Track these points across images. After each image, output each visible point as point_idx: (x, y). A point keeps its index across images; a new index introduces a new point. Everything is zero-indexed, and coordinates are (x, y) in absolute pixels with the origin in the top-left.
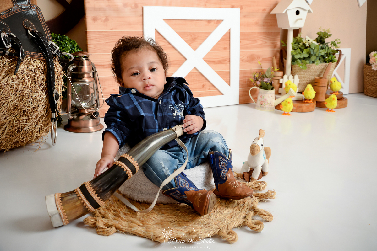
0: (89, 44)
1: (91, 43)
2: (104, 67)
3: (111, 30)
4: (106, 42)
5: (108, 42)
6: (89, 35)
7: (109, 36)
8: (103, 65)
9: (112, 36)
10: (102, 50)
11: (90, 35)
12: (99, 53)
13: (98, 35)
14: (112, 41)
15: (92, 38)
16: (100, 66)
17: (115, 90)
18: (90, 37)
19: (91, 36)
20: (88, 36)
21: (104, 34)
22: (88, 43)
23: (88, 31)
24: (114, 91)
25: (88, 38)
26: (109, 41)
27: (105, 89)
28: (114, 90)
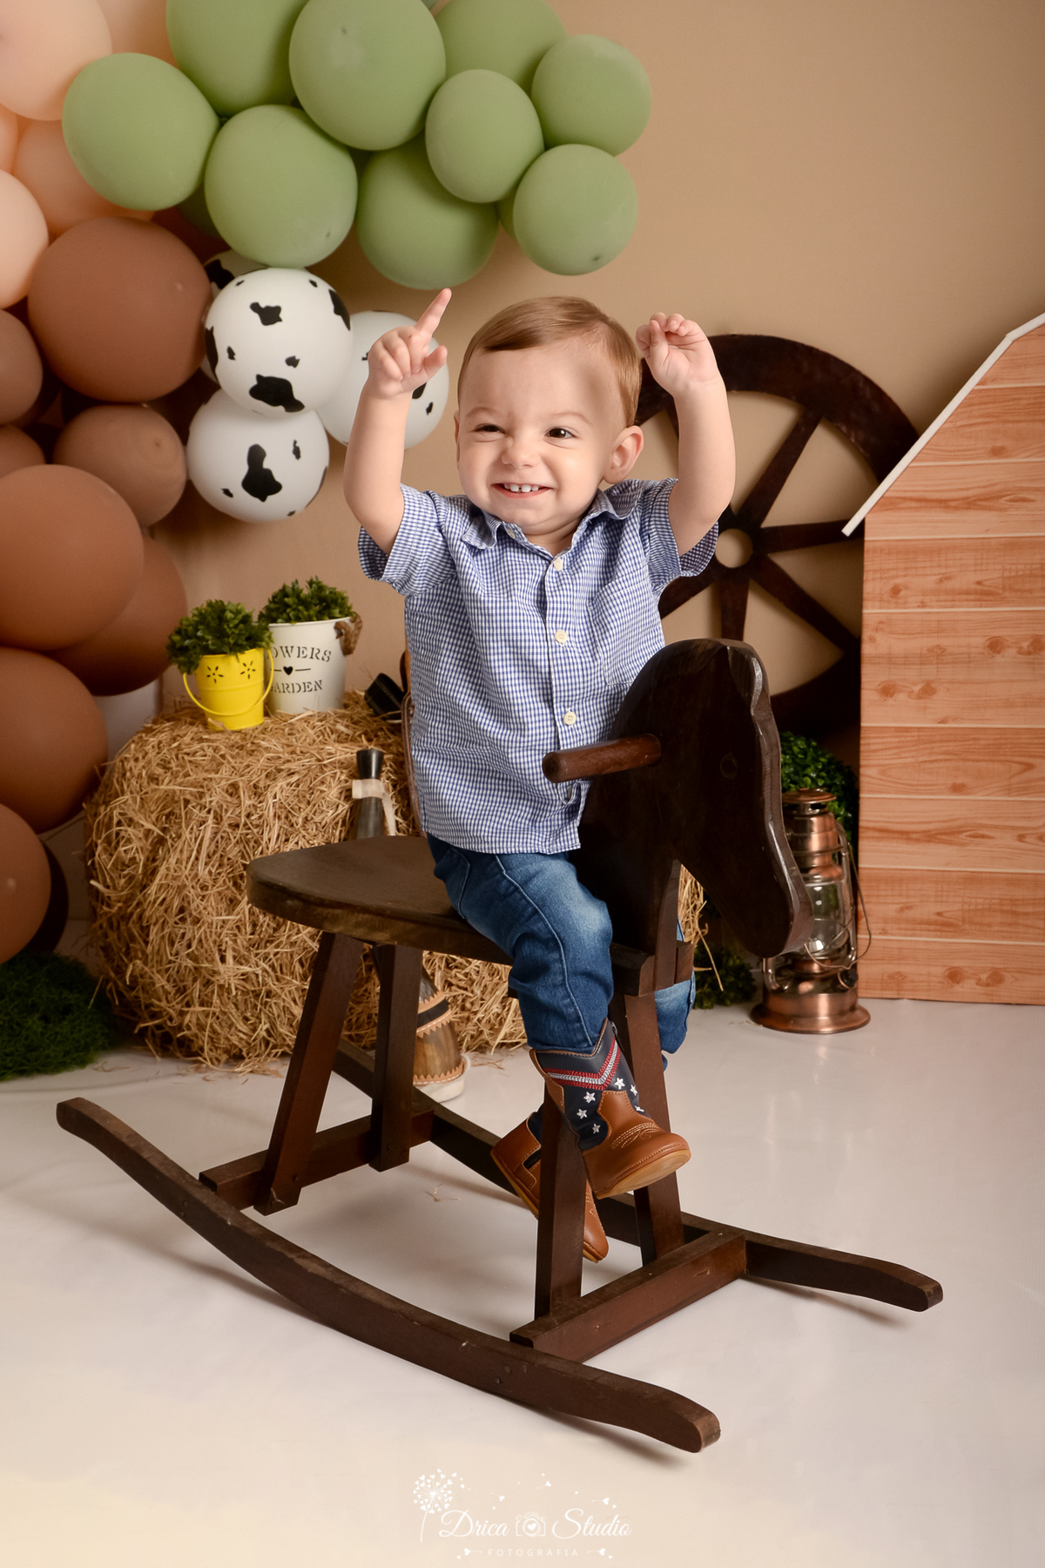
0: (865, 766)
1: (871, 762)
2: (908, 839)
3: (942, 722)
4: (921, 759)
5: (926, 762)
6: (865, 738)
7: (935, 742)
8: (907, 833)
9: (941, 741)
10: (905, 784)
11: (869, 738)
12: (896, 793)
13: (897, 740)
14: (940, 757)
15: (873, 747)
16: (896, 835)
17: (945, 914)
18: (869, 744)
19: (872, 741)
20: (862, 742)
21: (916, 734)
22: (862, 762)
23: (863, 724)
24: (939, 918)
25: (863, 748)
26: (933, 758)
27: (907, 908)
28: (939, 914)
